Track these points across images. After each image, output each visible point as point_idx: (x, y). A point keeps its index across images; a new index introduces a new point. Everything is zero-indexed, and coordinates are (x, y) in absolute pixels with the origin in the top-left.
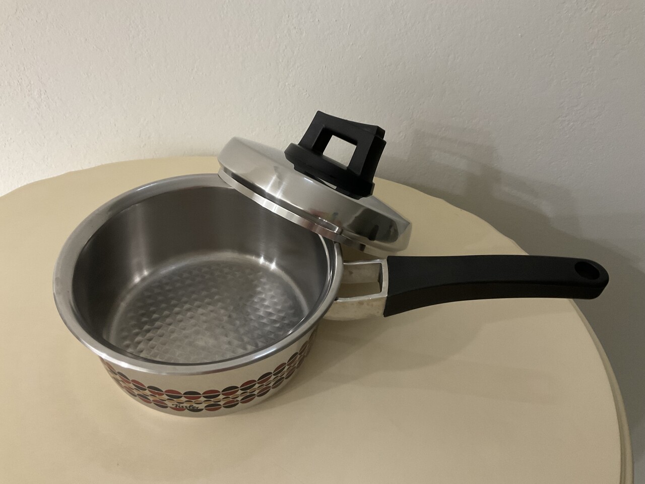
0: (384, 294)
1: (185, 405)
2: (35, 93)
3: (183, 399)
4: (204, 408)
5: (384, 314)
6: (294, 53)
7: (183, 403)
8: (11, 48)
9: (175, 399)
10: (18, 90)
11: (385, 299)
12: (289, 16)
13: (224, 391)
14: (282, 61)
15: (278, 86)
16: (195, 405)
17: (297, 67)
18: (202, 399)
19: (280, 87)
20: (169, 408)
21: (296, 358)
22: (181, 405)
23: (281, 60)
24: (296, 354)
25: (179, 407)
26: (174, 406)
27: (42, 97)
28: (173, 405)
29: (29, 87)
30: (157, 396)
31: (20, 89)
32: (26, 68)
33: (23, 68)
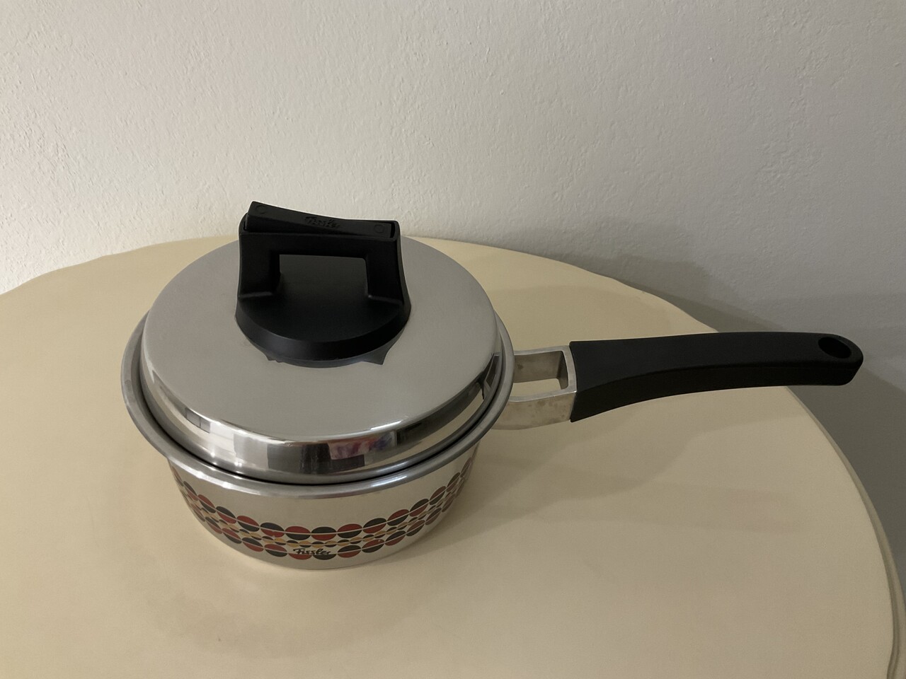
0: (572, 389)
1: (310, 549)
2: (50, 150)
3: (311, 540)
4: (337, 553)
5: (571, 418)
6: (413, 88)
7: (309, 546)
8: (17, 87)
9: (298, 541)
10: (26, 145)
11: (574, 396)
12: (407, 38)
13: (367, 525)
14: (398, 99)
15: (391, 133)
16: (326, 549)
17: (417, 106)
18: (337, 538)
19: (393, 135)
20: (288, 555)
21: (456, 482)
22: (307, 549)
23: (395, 98)
24: (457, 475)
25: (303, 552)
26: (295, 553)
27: (60, 155)
28: (294, 550)
29: (41, 141)
30: (273, 538)
31: (28, 145)
32: (38, 115)
33: (33, 116)
